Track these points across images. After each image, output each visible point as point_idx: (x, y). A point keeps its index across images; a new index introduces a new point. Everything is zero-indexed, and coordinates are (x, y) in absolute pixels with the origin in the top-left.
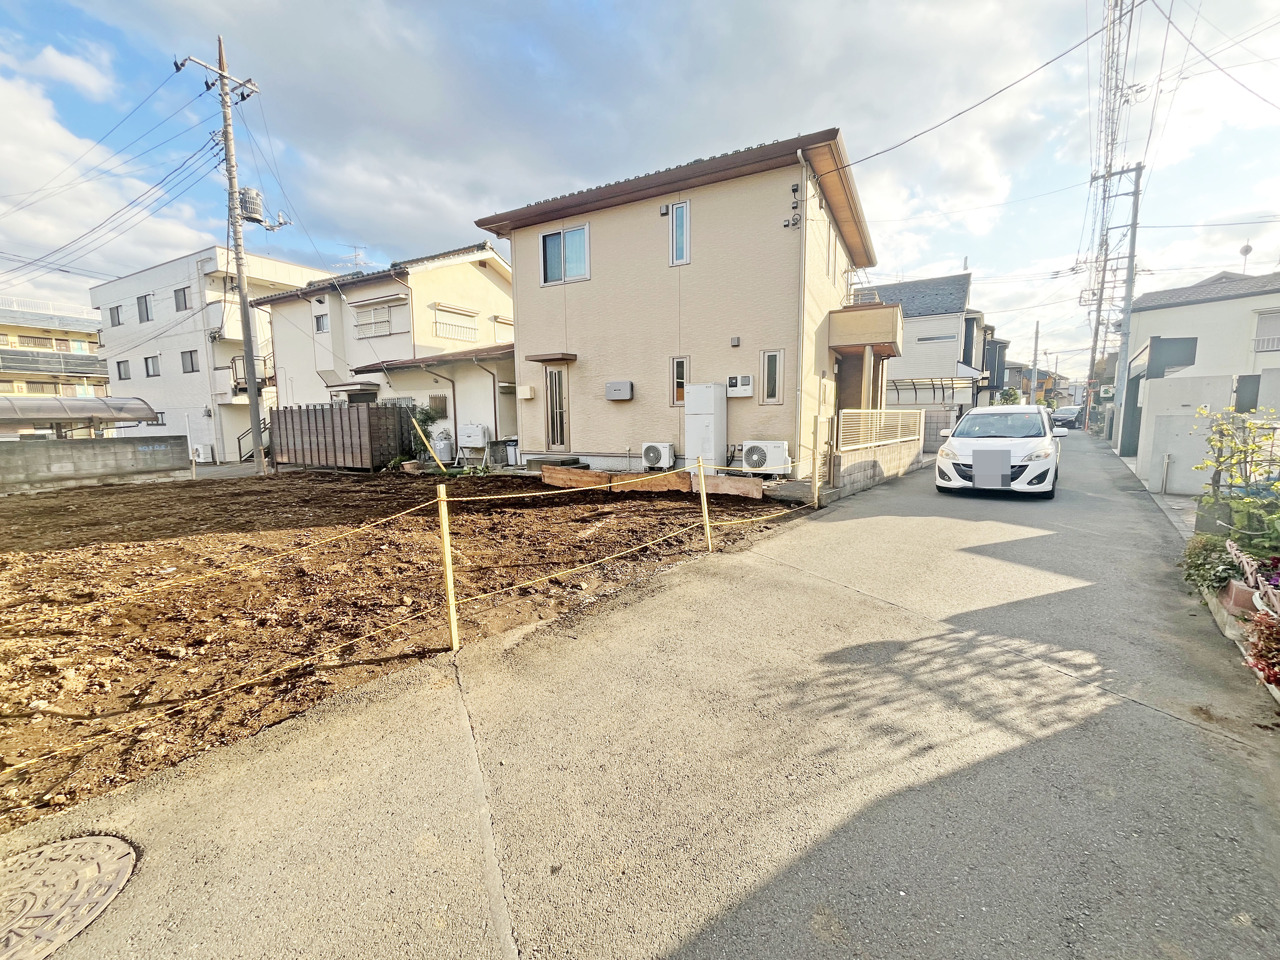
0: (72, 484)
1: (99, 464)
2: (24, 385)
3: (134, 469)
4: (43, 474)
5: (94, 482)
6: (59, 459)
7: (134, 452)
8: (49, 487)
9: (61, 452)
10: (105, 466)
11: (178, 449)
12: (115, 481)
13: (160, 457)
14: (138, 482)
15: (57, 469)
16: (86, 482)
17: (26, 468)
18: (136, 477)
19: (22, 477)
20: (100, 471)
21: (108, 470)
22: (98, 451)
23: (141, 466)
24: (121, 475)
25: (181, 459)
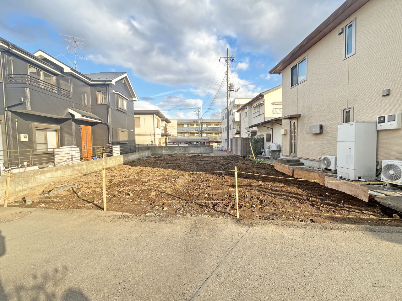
0: (194, 155)
1: (198, 151)
2: (214, 134)
3: (203, 152)
4: (190, 152)
5: (197, 155)
6: (192, 150)
7: (204, 149)
8: (191, 155)
9: (193, 148)
10: (199, 151)
11: (211, 148)
12: (200, 155)
13: (208, 150)
14: (204, 155)
15: (193, 151)
16: (196, 155)
17: (188, 151)
18: (204, 154)
19: (187, 153)
20: (198, 152)
21: (199, 152)
22: (198, 148)
23: (205, 152)
24: (201, 154)
25: (212, 151)
